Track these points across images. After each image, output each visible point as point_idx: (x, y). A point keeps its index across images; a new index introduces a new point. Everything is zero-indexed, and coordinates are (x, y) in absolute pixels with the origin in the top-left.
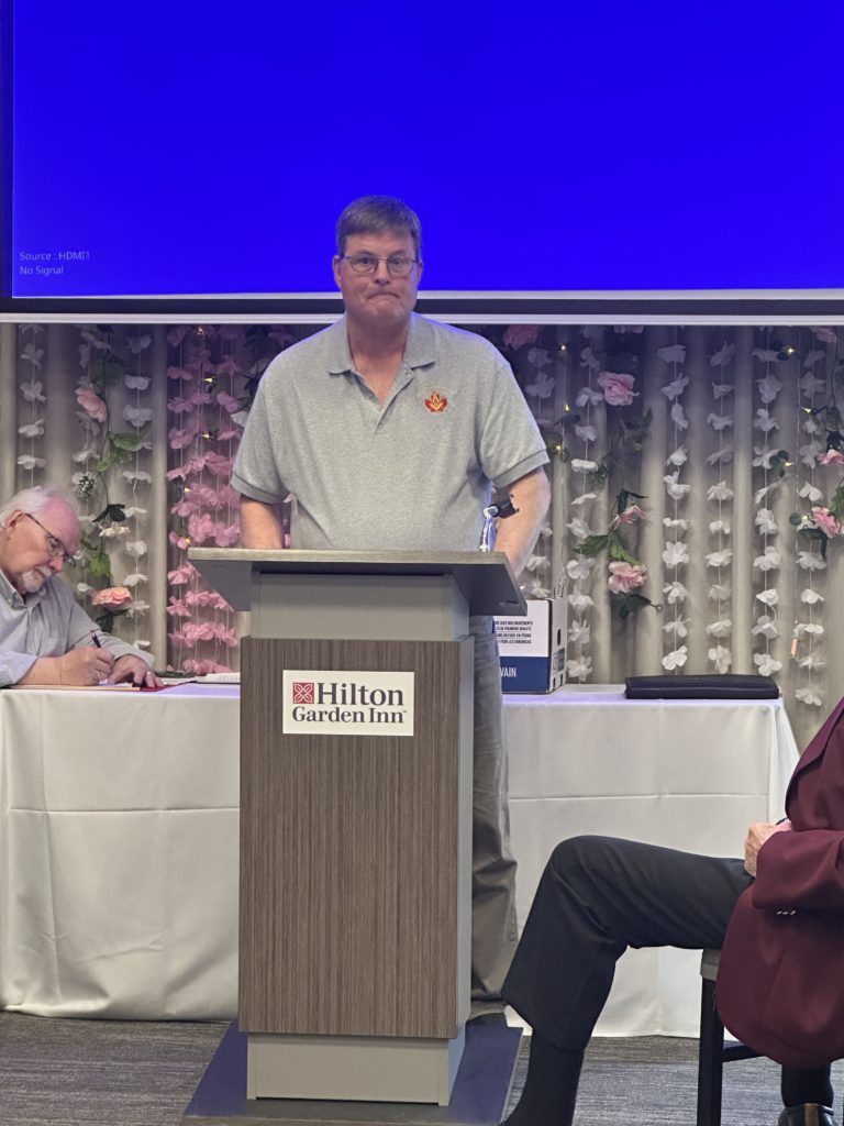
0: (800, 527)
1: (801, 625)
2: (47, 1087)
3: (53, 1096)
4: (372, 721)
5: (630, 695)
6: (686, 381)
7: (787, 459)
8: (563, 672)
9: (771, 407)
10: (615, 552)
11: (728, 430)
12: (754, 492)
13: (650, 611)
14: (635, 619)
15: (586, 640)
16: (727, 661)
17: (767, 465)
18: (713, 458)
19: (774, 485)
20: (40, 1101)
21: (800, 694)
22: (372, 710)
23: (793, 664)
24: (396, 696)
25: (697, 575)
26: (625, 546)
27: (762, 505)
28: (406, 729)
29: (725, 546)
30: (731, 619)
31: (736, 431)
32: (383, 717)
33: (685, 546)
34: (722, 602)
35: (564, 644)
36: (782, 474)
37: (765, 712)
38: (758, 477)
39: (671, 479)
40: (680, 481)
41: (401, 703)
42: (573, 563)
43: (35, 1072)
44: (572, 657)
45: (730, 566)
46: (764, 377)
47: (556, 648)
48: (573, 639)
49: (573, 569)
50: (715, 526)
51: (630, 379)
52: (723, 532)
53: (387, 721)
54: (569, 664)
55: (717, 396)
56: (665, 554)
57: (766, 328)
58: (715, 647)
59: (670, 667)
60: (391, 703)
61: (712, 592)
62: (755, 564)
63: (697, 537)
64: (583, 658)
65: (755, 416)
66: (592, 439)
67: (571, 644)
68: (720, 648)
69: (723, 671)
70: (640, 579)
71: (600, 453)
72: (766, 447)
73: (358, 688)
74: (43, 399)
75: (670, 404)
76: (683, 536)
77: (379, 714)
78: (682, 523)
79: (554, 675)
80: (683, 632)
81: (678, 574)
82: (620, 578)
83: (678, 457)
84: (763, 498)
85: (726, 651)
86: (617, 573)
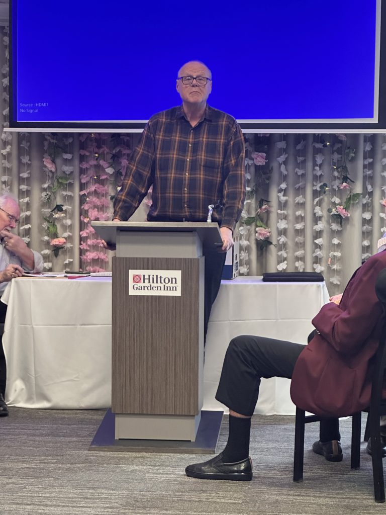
0: (332, 214)
1: (332, 253)
2: (35, 435)
3: (37, 438)
4: (164, 290)
5: (264, 280)
6: (287, 156)
7: (327, 187)
8: (238, 271)
9: (320, 166)
10: (259, 223)
11: (303, 175)
12: (313, 199)
13: (272, 247)
14: (266, 250)
15: (247, 258)
16: (303, 267)
17: (318, 189)
18: (297, 186)
19: (321, 197)
20: (32, 440)
21: (331, 280)
22: (164, 286)
23: (329, 268)
24: (174, 280)
25: (291, 232)
26: (262, 221)
27: (317, 205)
28: (178, 293)
29: (302, 221)
30: (304, 250)
31: (306, 175)
32: (169, 288)
33: (286, 221)
34: (301, 243)
35: (238, 260)
36: (325, 192)
37: (319, 287)
38: (315, 194)
39: (281, 195)
40: (284, 195)
41: (176, 283)
42: (242, 228)
43: (30, 429)
44: (241, 265)
45: (304, 229)
46: (317, 154)
47: (235, 262)
48: (242, 258)
49: (241, 230)
50: (298, 213)
51: (264, 155)
52: (301, 216)
53: (170, 290)
54: (239, 268)
55: (299, 162)
56: (278, 224)
57: (319, 134)
58: (298, 261)
59: (280, 269)
60: (172, 283)
61: (297, 240)
62: (314, 228)
63: (291, 218)
64: (245, 266)
65: (314, 169)
66: (249, 178)
67: (241, 260)
68: (300, 261)
69: (301, 271)
70: (268, 234)
71: (253, 184)
72: (318, 182)
73: (159, 277)
74: (29, 162)
75: (280, 165)
76: (285, 217)
77: (167, 287)
78: (285, 212)
79: (234, 272)
80: (285, 255)
81: (283, 232)
82: (260, 234)
83: (283, 186)
84: (317, 202)
85: (302, 263)
86: (259, 232)
